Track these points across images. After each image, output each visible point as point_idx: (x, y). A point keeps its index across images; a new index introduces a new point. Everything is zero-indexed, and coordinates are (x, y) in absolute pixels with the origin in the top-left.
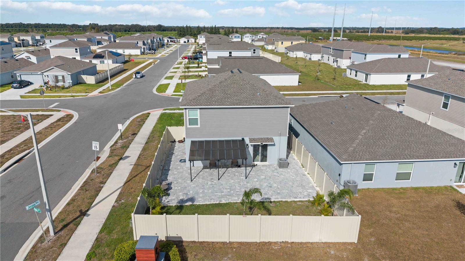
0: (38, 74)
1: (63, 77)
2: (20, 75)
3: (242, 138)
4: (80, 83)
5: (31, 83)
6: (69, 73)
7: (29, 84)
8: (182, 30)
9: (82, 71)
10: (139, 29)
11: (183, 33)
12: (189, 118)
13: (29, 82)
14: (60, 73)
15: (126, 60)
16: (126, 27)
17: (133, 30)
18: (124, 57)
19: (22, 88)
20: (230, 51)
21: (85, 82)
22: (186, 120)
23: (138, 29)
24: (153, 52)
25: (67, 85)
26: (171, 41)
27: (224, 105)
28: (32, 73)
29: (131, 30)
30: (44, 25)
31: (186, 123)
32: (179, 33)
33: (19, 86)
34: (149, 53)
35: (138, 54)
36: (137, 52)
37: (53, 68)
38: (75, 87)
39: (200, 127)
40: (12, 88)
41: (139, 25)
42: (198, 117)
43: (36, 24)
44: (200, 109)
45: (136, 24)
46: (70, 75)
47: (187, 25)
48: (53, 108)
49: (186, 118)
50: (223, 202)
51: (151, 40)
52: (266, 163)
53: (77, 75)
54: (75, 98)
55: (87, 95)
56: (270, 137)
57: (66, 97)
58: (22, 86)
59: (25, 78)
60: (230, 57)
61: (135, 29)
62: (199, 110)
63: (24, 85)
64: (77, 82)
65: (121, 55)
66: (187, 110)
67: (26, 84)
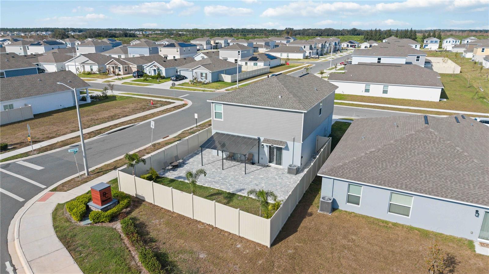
0: (190, 70)
1: (206, 74)
2: (180, 70)
3: (258, 138)
4: (220, 81)
5: (186, 78)
6: (211, 72)
7: (184, 78)
8: (369, 34)
9: (225, 71)
10: (332, 33)
11: (371, 37)
12: (216, 111)
13: (185, 77)
14: (205, 71)
15: (281, 63)
16: (319, 31)
17: (325, 34)
18: (280, 60)
19: (177, 81)
20: (379, 57)
21: (224, 80)
22: (213, 113)
23: (330, 33)
24: (317, 57)
25: (207, 81)
26: (351, 46)
27: (244, 104)
28: (187, 70)
29: (323, 34)
30: (249, 30)
31: (213, 116)
32: (366, 37)
33: (176, 79)
34: (313, 58)
35: (301, 58)
36: (300, 56)
37: (200, 67)
38: (213, 84)
39: (223, 120)
40: (171, 80)
41: (332, 29)
42: (222, 112)
43: (243, 29)
44: (224, 104)
45: (330, 28)
46: (211, 73)
47: (376, 29)
48: (181, 98)
49: (213, 111)
50: (206, 185)
51: (322, 45)
52: (280, 167)
53: (218, 74)
54: (205, 92)
55: (215, 91)
56: (284, 141)
57: (199, 91)
58: (178, 80)
59: (183, 73)
60: (378, 64)
61: (327, 33)
62: (222, 105)
63: (179, 79)
64: (217, 79)
65: (277, 58)
66: (214, 104)
67: (182, 78)
